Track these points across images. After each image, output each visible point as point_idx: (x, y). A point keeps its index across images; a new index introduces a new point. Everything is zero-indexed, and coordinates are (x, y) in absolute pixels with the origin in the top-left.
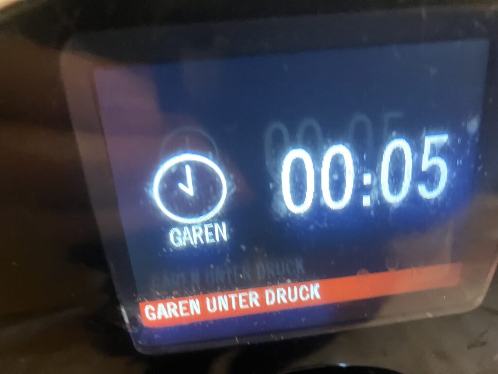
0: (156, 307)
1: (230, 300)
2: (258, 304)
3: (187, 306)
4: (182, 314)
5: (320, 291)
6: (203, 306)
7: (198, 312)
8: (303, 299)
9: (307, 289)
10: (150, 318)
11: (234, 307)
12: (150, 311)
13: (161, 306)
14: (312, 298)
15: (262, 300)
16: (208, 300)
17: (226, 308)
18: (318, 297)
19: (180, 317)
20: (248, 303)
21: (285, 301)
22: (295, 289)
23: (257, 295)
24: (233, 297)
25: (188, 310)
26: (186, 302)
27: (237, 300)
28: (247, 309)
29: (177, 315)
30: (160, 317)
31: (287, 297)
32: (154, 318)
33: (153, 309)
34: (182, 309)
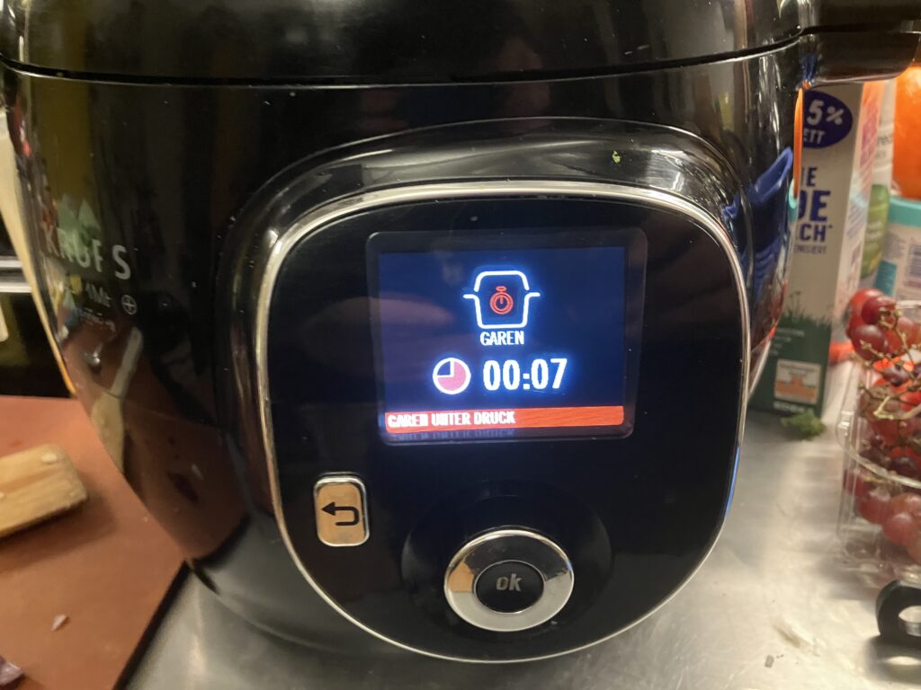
0: (397, 417)
1: (449, 417)
2: (469, 423)
3: (418, 418)
4: (414, 425)
5: (515, 416)
6: (430, 419)
7: (426, 425)
8: (502, 422)
9: (505, 414)
10: (392, 427)
11: (451, 424)
12: (392, 420)
13: (400, 417)
14: (509, 422)
15: (472, 420)
16: (433, 415)
17: (446, 424)
18: (513, 421)
19: (412, 428)
20: (461, 421)
21: (488, 423)
22: (496, 413)
23: (469, 416)
24: (451, 414)
25: (418, 423)
26: (417, 415)
27: (454, 417)
28: (460, 426)
29: (410, 426)
30: (398, 425)
31: (490, 419)
32: (394, 425)
34: (415, 420)
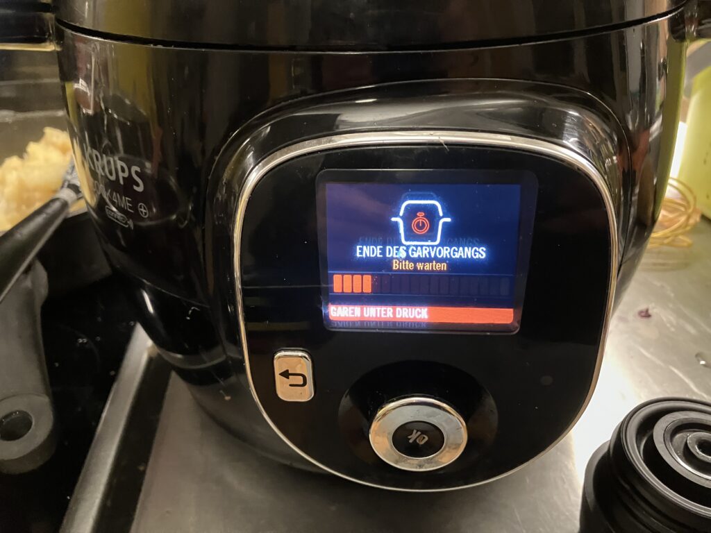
0: (337, 308)
1: (377, 310)
2: (392, 316)
3: (353, 310)
4: (351, 316)
5: (429, 313)
6: (362, 311)
7: (359, 315)
8: (417, 317)
9: (420, 311)
10: (333, 315)
11: (378, 316)
12: (334, 311)
13: (340, 308)
14: (423, 317)
15: (394, 313)
16: (365, 309)
17: (374, 316)
18: (426, 317)
19: (348, 317)
20: (385, 314)
21: (407, 316)
22: (413, 309)
23: (392, 310)
24: (379, 308)
25: (353, 314)
26: (353, 308)
27: (380, 310)
28: (385, 318)
29: (347, 315)
30: (338, 315)
31: (408, 314)
32: (335, 315)
33: (335, 309)
34: (351, 312)
